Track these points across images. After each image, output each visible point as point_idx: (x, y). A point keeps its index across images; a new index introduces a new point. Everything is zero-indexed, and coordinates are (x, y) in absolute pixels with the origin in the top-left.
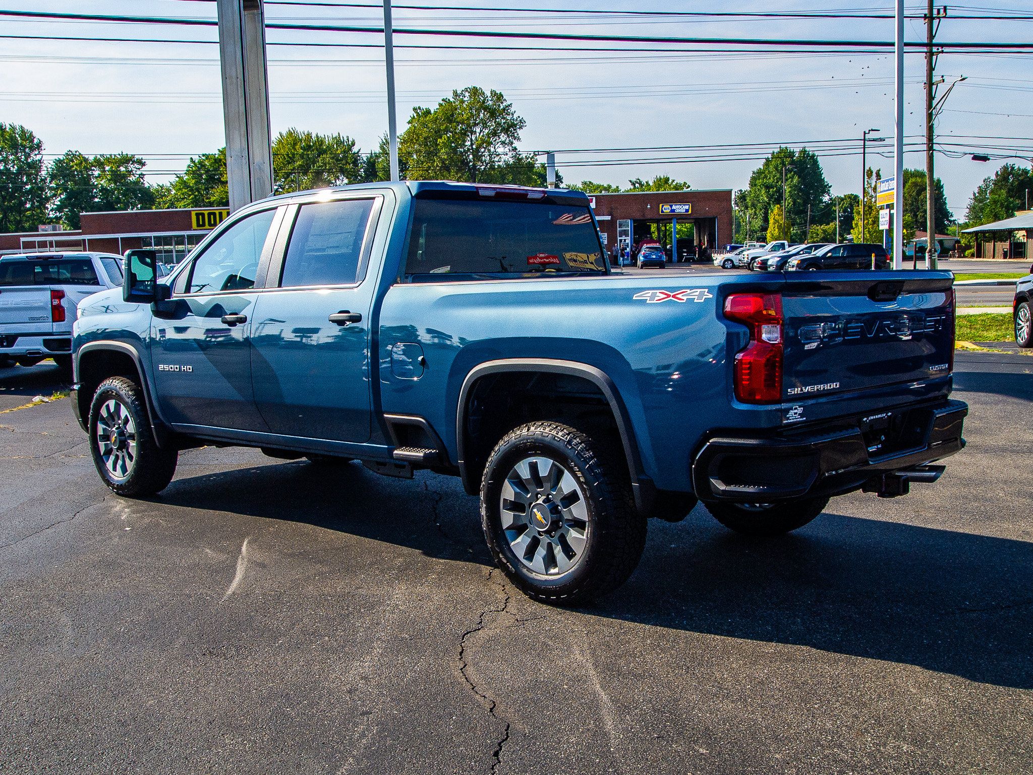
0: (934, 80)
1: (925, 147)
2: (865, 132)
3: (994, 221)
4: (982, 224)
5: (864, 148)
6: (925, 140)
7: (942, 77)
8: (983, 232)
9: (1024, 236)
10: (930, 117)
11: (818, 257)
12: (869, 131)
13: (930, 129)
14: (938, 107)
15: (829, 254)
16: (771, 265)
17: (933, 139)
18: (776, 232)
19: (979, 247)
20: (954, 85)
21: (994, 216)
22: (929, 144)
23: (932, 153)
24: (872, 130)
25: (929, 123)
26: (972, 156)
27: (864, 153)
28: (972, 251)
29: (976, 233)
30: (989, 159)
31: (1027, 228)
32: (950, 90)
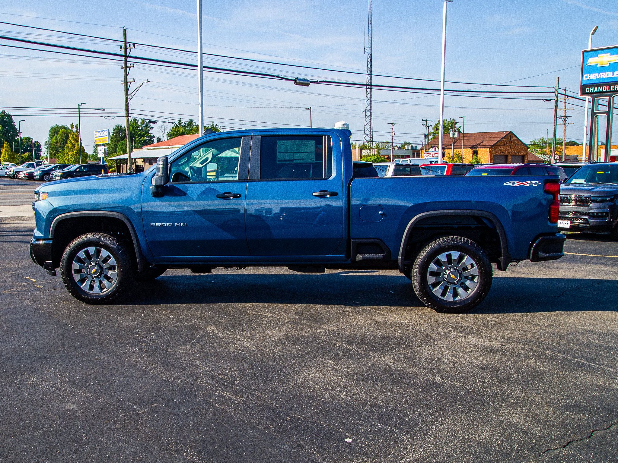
0: (129, 80)
1: (125, 115)
2: (79, 104)
3: (123, 154)
4: (118, 155)
5: (79, 113)
6: (125, 111)
7: (134, 79)
8: (120, 159)
9: (143, 161)
10: (127, 99)
11: (72, 171)
12: (81, 104)
13: (127, 105)
14: (133, 94)
15: (78, 170)
16: (36, 176)
17: (128, 111)
18: (7, 157)
19: (118, 167)
20: (142, 84)
21: (123, 151)
22: (127, 113)
23: (129, 118)
24: (83, 104)
25: (127, 102)
26: (148, 121)
27: (79, 116)
28: (113, 169)
29: (117, 160)
30: (156, 123)
31: (144, 158)
32: (140, 86)
